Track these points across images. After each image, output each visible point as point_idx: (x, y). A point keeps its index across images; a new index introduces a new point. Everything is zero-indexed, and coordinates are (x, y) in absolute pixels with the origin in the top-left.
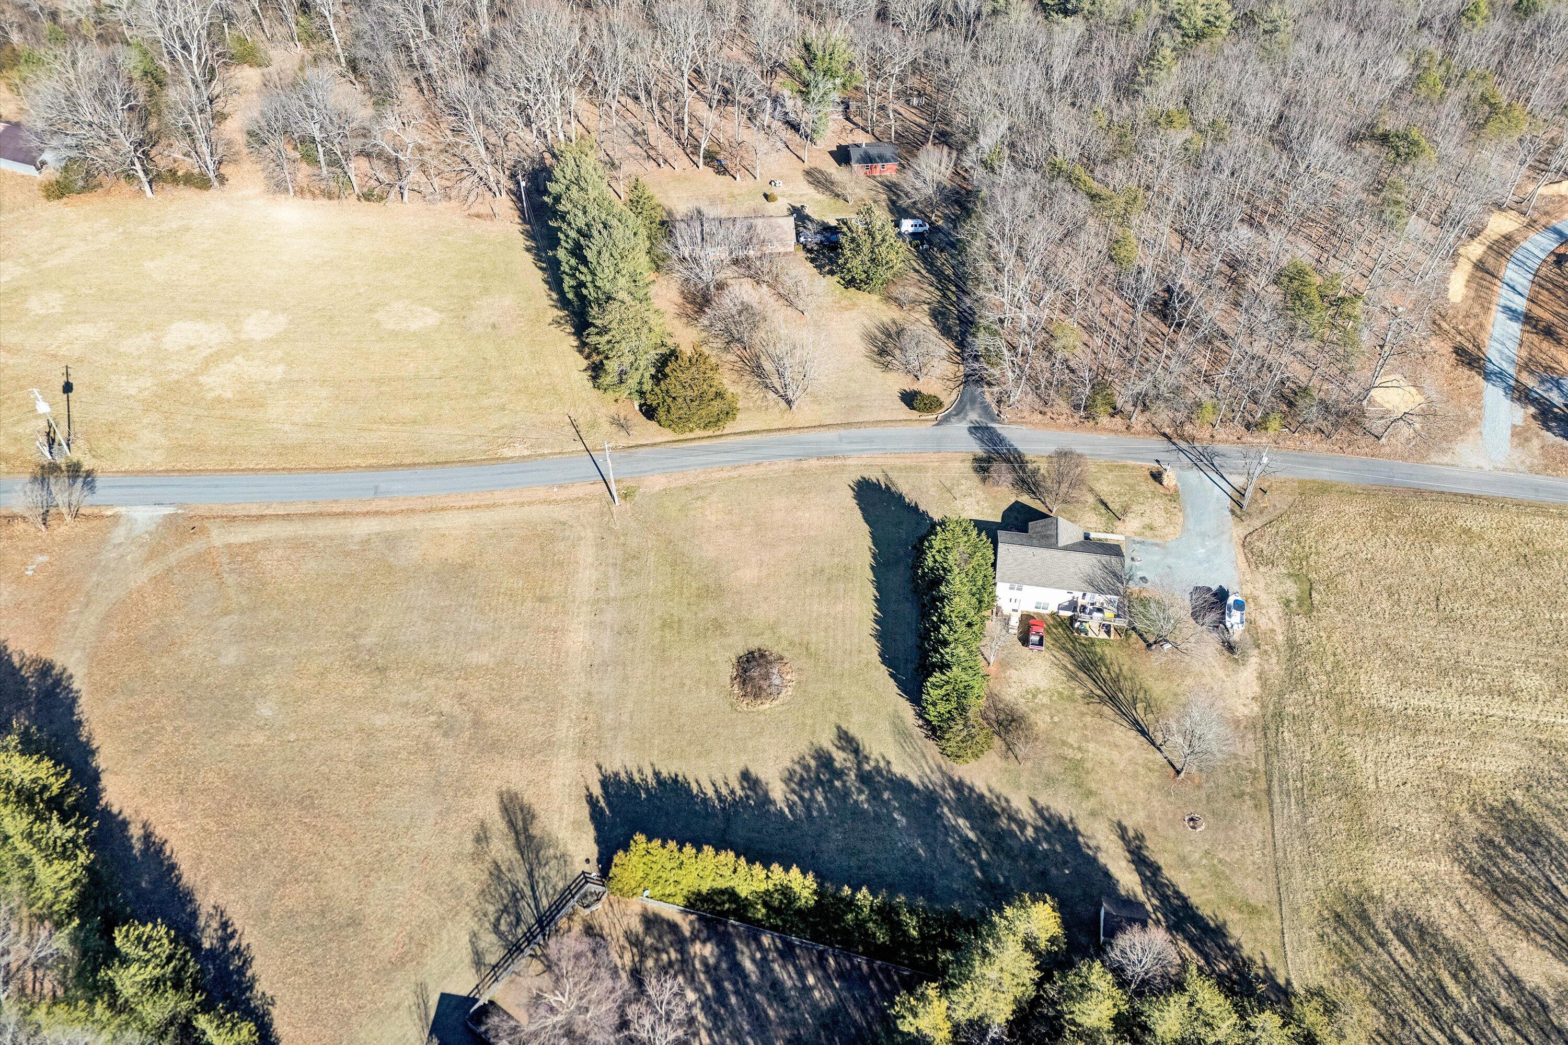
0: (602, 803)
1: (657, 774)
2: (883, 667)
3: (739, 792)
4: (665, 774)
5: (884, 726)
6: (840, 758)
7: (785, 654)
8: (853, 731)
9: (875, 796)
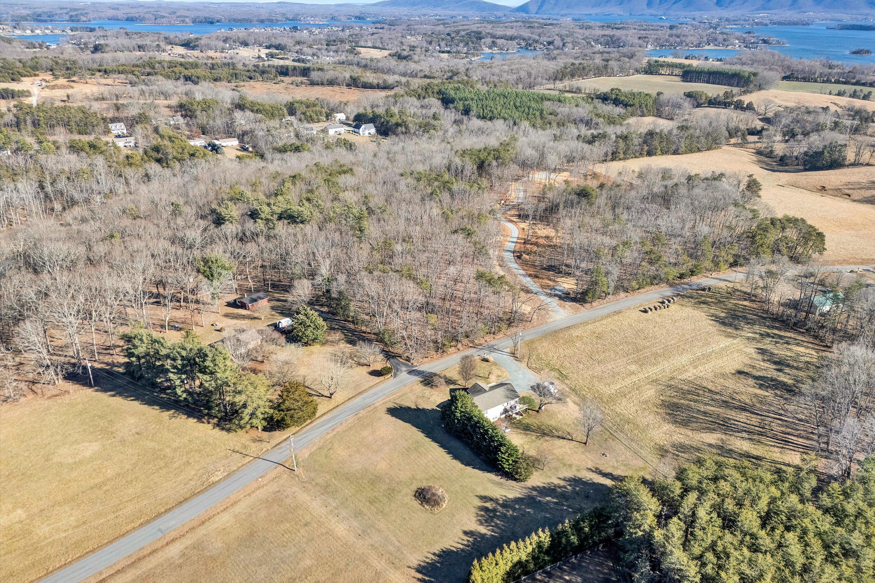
0: (427, 578)
1: (434, 554)
2: (468, 467)
3: (471, 539)
4: (437, 552)
5: (490, 485)
6: (488, 505)
7: (430, 484)
8: (483, 494)
9: (514, 510)
